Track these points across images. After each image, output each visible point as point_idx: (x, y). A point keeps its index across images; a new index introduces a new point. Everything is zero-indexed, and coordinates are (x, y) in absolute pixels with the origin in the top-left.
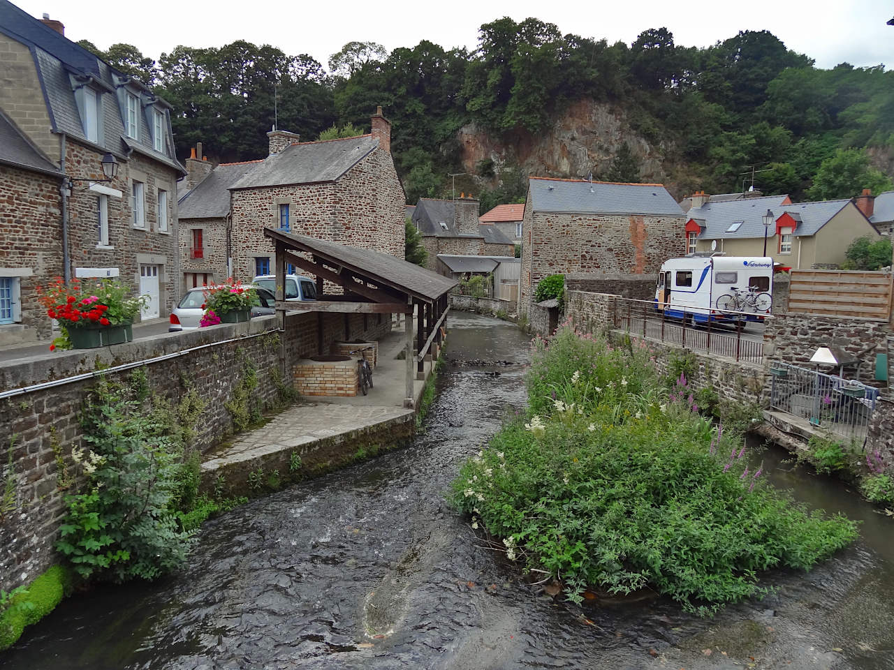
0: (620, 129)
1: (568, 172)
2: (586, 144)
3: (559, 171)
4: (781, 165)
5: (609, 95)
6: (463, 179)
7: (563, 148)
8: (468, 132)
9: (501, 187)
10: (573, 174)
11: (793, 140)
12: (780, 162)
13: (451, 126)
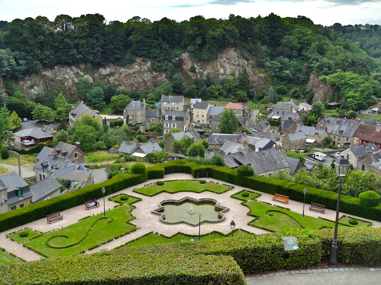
0: (238, 57)
1: (223, 73)
2: (228, 63)
3: (220, 73)
4: (287, 72)
5: (235, 46)
6: (184, 73)
7: (221, 64)
8: (185, 56)
9: (199, 77)
10: (225, 74)
11: (290, 62)
12: (286, 70)
13: (178, 52)
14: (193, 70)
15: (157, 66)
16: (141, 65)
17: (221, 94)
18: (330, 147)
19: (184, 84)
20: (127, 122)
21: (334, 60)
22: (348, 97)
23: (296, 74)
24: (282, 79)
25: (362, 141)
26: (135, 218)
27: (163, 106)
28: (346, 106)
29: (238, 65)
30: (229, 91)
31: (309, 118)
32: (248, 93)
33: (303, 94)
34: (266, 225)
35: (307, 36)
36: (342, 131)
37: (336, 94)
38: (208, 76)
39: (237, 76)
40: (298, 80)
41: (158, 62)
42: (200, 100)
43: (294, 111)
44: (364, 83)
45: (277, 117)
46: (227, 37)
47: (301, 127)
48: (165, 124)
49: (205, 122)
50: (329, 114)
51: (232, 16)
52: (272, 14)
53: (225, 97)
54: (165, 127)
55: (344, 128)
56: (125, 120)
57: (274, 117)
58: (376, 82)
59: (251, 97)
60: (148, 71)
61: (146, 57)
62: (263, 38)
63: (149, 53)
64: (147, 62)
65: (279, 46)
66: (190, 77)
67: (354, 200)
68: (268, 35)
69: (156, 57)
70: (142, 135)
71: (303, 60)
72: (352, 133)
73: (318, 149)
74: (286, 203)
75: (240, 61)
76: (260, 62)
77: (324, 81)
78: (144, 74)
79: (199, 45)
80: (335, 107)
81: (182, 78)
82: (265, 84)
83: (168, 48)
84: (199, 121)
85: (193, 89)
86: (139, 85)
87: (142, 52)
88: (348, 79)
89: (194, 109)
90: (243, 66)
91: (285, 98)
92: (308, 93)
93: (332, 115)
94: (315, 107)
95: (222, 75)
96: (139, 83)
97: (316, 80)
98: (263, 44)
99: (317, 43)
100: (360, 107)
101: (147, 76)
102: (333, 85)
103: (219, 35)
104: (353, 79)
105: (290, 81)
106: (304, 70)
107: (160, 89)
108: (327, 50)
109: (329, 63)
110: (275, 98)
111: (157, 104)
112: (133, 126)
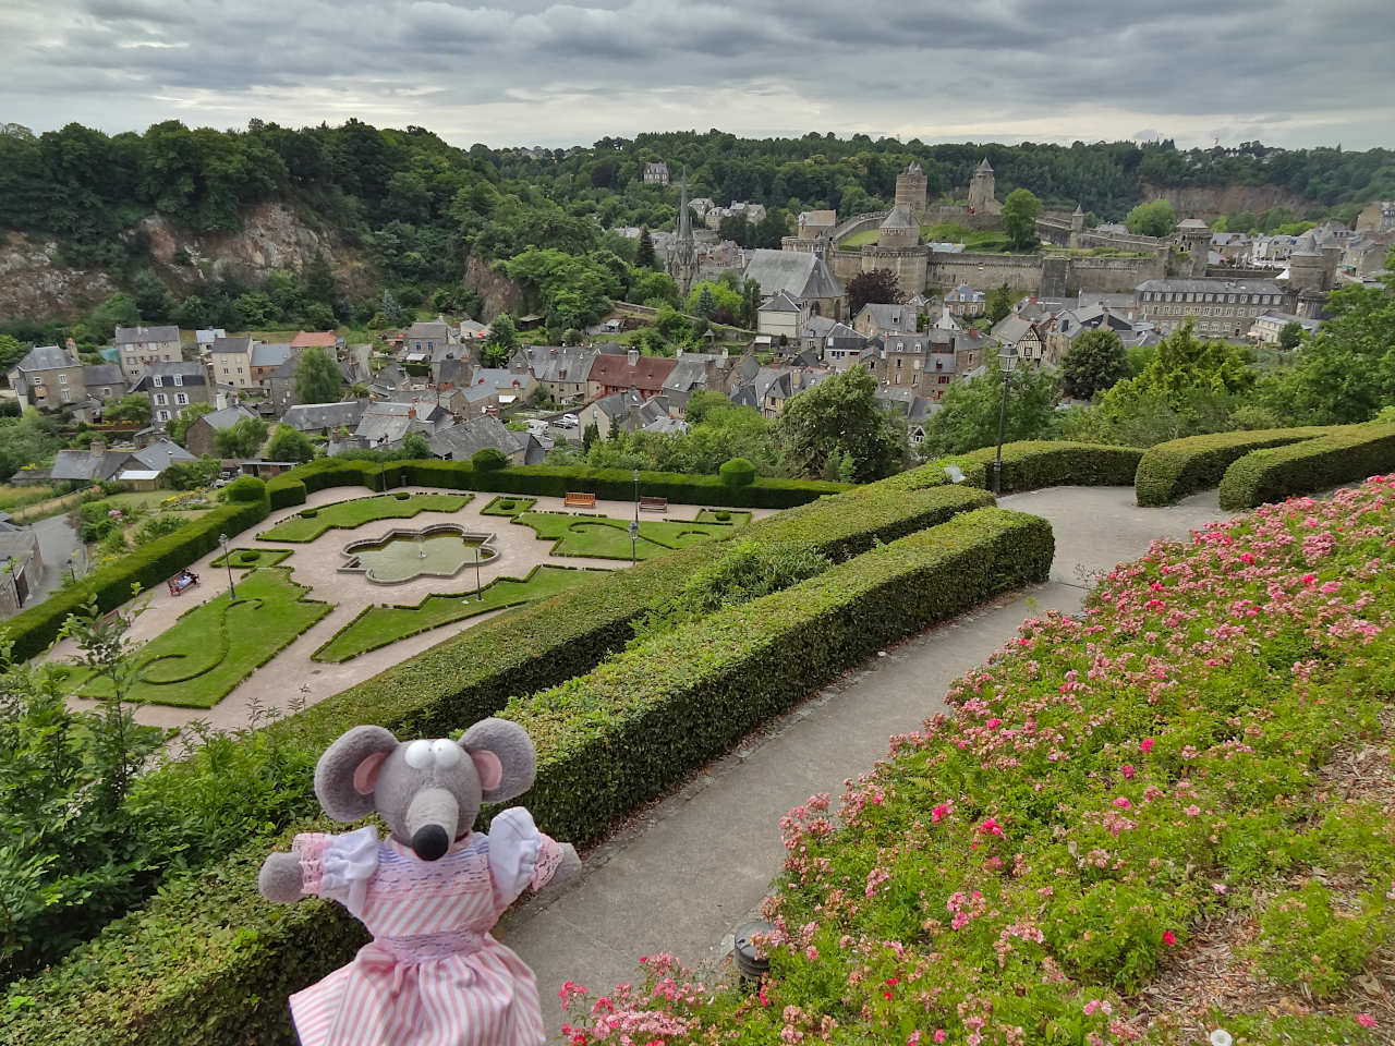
1: (263, 263)
2: (272, 239)
3: (256, 263)
4: (415, 255)
5: (281, 197)
6: (161, 269)
7: (255, 243)
8: (153, 224)
9: (201, 275)
10: (268, 266)
11: (416, 232)
12: (412, 251)
13: (132, 216)
14: (182, 259)
15: (78, 251)
16: (27, 251)
17: (269, 315)
18: (547, 408)
19: (168, 294)
20: (31, 402)
21: (512, 225)
22: (558, 303)
23: (434, 259)
24: (406, 272)
25: (607, 388)
26: (311, 589)
27: (124, 355)
28: (557, 320)
29: (298, 243)
30: (289, 306)
31: (489, 351)
32: (336, 309)
33: (459, 302)
34: (584, 548)
35: (444, 172)
36: (565, 372)
37: (530, 297)
38: (226, 273)
39: (299, 269)
40: (443, 272)
41: (80, 241)
42: (221, 333)
43: (452, 341)
44: (582, 271)
45: (420, 357)
46: (259, 174)
47: (478, 373)
48: (155, 397)
49: (249, 384)
50: (528, 340)
51: (256, 123)
52: (354, 121)
53: (282, 321)
54: (157, 403)
55: (567, 365)
56: (23, 402)
57: (411, 357)
58: (602, 267)
59: (343, 317)
60: (52, 265)
61: (37, 230)
62: (345, 179)
63: (46, 218)
64: (44, 243)
65: (385, 196)
66: (177, 278)
67: (712, 480)
68: (356, 170)
69: (70, 228)
70: (94, 433)
71: (444, 227)
72: (585, 375)
73: (526, 414)
74: (592, 507)
75: (299, 233)
76: (349, 233)
77: (501, 270)
78: (43, 276)
79: (189, 196)
80: (534, 325)
81: (158, 280)
82: (369, 284)
83: (100, 205)
84: (231, 383)
85: (196, 306)
86: (32, 307)
87: (24, 217)
88: (551, 265)
89: (214, 355)
90: (308, 246)
91: (421, 314)
92: (469, 299)
93: (532, 341)
94: (496, 327)
95: (262, 268)
96: (32, 302)
97: (482, 269)
98: (347, 192)
99: (468, 188)
100: (586, 321)
101: (54, 282)
102: (522, 278)
103: (238, 170)
104: (561, 263)
105: (424, 274)
106: (452, 250)
107: (104, 311)
108: (494, 203)
109: (503, 232)
110: (398, 315)
111: (105, 352)
112: (53, 412)
